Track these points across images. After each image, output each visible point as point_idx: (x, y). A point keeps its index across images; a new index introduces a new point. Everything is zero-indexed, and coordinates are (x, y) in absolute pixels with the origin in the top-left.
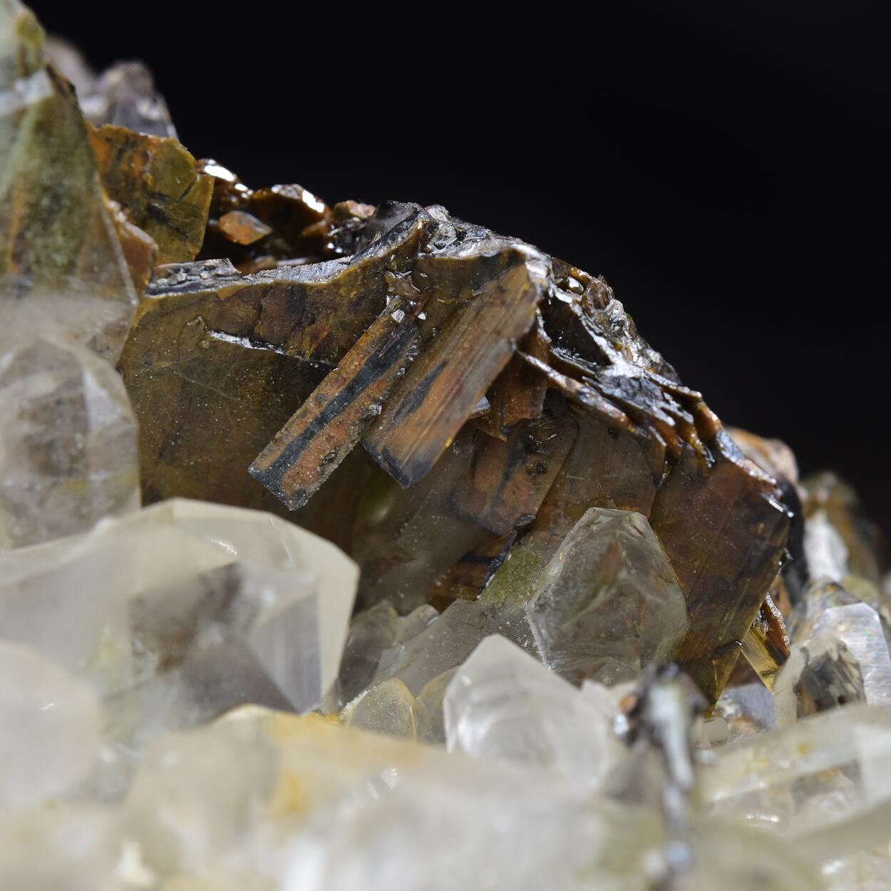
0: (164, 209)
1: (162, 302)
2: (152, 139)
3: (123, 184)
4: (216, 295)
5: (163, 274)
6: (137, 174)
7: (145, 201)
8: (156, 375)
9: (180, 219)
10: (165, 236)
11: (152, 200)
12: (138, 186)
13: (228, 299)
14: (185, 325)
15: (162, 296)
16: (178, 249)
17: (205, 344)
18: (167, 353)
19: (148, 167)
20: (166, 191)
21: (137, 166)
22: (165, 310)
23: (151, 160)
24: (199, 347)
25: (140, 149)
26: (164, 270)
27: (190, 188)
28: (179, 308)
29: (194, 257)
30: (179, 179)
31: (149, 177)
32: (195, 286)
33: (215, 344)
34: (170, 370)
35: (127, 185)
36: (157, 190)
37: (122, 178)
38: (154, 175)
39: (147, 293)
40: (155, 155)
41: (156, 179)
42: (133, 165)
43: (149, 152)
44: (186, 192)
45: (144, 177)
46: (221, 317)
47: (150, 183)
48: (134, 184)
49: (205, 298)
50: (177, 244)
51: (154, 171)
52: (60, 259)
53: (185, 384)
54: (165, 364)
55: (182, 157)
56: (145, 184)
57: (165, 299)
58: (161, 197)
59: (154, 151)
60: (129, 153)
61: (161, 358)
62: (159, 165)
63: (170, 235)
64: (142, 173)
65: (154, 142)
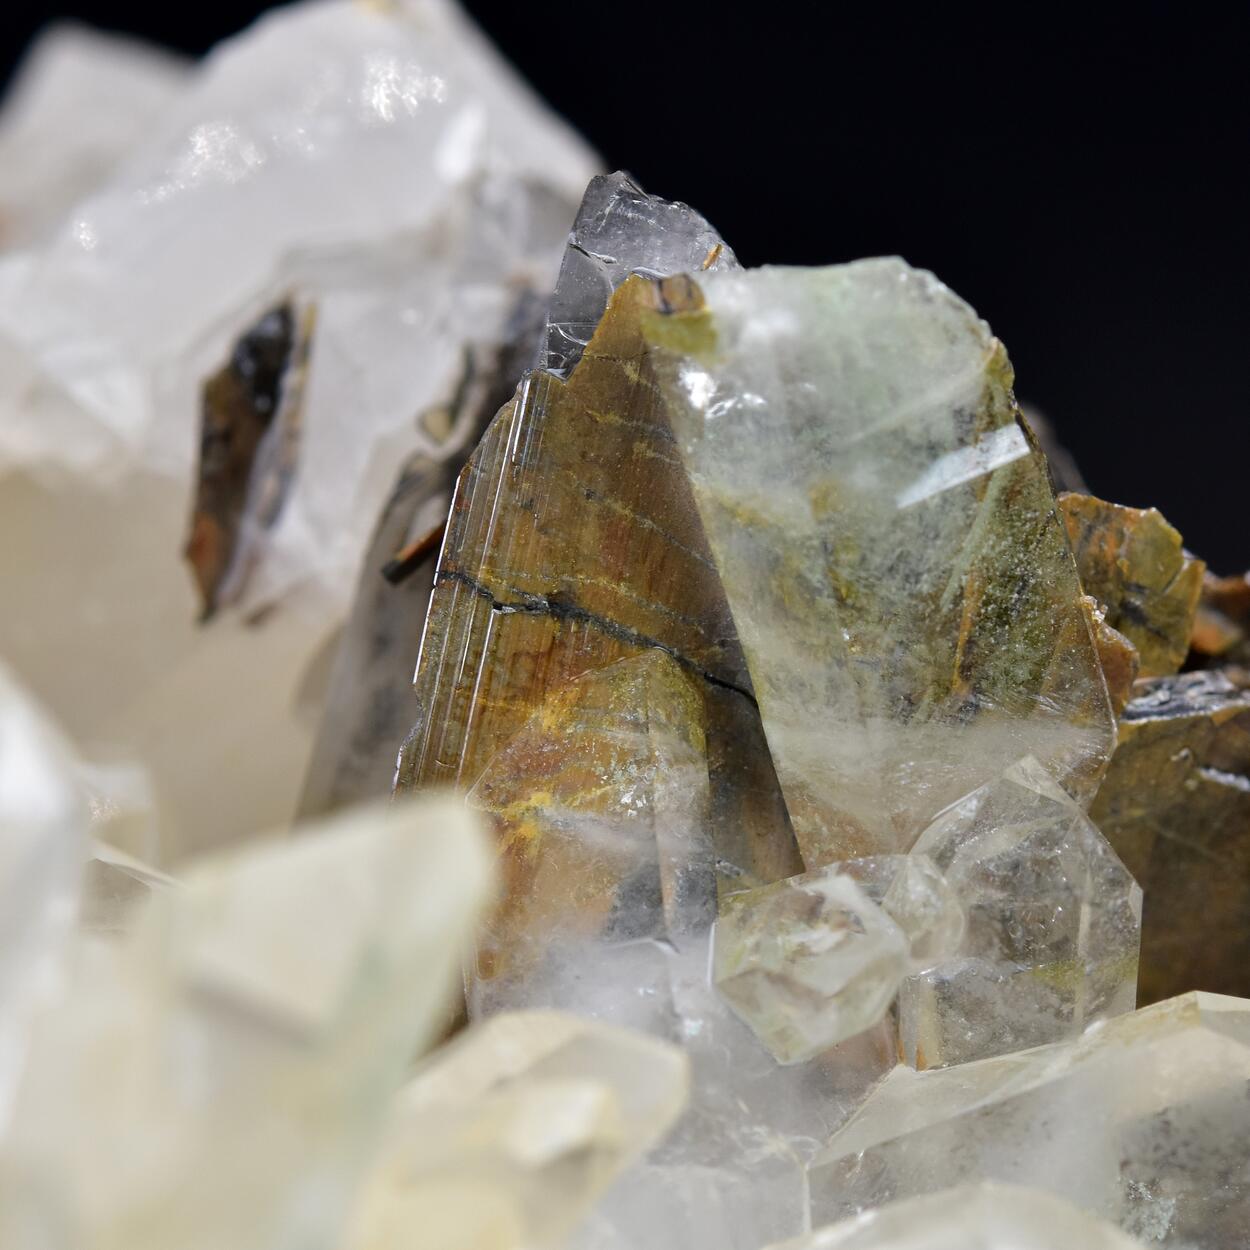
0: (1142, 607)
1: (1142, 729)
2: (1130, 513)
3: (1092, 572)
4: (1209, 719)
5: (1140, 692)
6: (1110, 559)
7: (1119, 595)
8: (1125, 827)
9: (1160, 619)
10: (1143, 641)
11: (1127, 594)
12: (1111, 574)
13: (1225, 725)
14: (1168, 759)
15: (1143, 721)
16: (1159, 659)
17: (1191, 784)
18: (1142, 798)
19: (1122, 550)
20: (1144, 582)
21: (1109, 549)
22: (1145, 741)
23: (1127, 541)
24: (1181, 788)
25: (1115, 524)
26: (1142, 686)
27: (1173, 578)
28: (1163, 737)
29: (1176, 669)
30: (1163, 564)
31: (1123, 563)
32: (1182, 708)
33: (1203, 785)
34: (1142, 820)
35: (1097, 573)
36: (1134, 579)
37: (1092, 564)
38: (1130, 559)
39: (1123, 718)
40: (1133, 533)
41: (1134, 566)
42: (1106, 548)
43: (1125, 529)
44: (1170, 583)
45: (1118, 562)
46: (1213, 748)
47: (1125, 570)
48: (1105, 572)
49: (1196, 723)
50: (1157, 652)
51: (1130, 555)
52: (1022, 673)
53: (1159, 839)
54: (1137, 813)
55: (1167, 536)
56: (1119, 572)
57: (1145, 726)
58: (1140, 589)
59: (1132, 529)
60: (1101, 530)
61: (1133, 803)
62: (1138, 547)
63: (1149, 640)
64: (1116, 558)
65: (1132, 516)
